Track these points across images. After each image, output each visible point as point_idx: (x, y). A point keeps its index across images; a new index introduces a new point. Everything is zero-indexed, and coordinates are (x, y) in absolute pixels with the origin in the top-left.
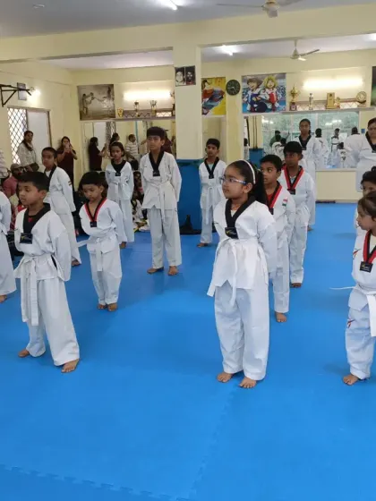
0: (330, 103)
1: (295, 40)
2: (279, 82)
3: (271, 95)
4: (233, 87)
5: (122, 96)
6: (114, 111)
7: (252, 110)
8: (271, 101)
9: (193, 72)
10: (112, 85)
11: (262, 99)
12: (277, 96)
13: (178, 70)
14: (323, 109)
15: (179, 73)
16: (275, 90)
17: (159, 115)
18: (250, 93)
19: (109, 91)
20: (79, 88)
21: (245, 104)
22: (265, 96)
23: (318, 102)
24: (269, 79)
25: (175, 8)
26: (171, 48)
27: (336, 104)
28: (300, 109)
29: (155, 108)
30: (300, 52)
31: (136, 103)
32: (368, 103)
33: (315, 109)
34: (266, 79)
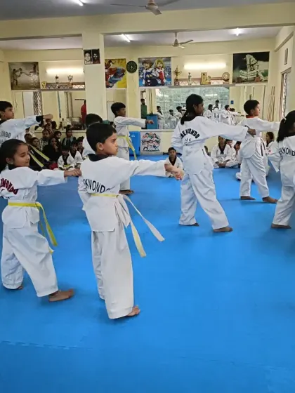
0: (204, 79)
1: (176, 32)
2: (166, 64)
3: (160, 73)
4: (132, 67)
5: (46, 72)
6: (39, 83)
7: (146, 85)
8: (160, 78)
9: (98, 54)
10: (37, 63)
11: (154, 76)
12: (165, 74)
13: (86, 52)
14: (199, 84)
15: (87, 54)
16: (163, 69)
17: (75, 87)
18: (144, 71)
19: (34, 68)
20: (10, 64)
21: (141, 80)
22: (156, 74)
23: (194, 79)
24: (158, 62)
25: (81, 5)
26: (80, 35)
27: (208, 81)
28: (182, 84)
29: (71, 82)
30: (179, 42)
31: (57, 78)
32: (231, 81)
33: (193, 84)
34: (156, 61)
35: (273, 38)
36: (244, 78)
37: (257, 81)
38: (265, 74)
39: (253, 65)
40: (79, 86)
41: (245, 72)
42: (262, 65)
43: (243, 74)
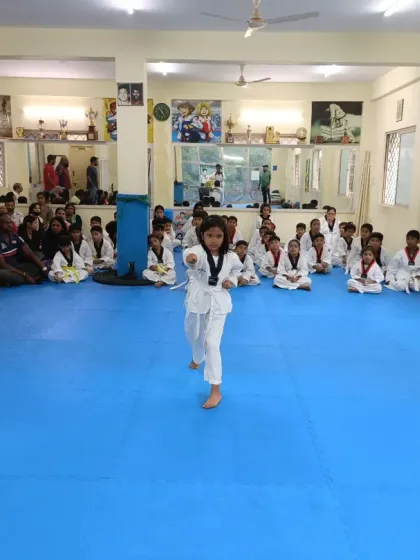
0: (269, 137)
1: (242, 64)
2: (214, 110)
3: (205, 124)
5: (21, 112)
6: (11, 129)
7: (183, 140)
8: (205, 130)
9: (141, 91)
10: (8, 98)
11: (195, 128)
12: (212, 125)
13: (121, 86)
14: (262, 143)
15: (123, 90)
16: (209, 118)
17: (71, 138)
18: (181, 120)
19: (4, 104)
21: (175, 132)
22: (198, 124)
23: (256, 136)
24: (203, 106)
25: (131, 12)
26: (113, 59)
27: (275, 139)
28: (237, 141)
29: (65, 129)
30: (246, 79)
31: (41, 122)
32: (308, 140)
33: (253, 143)
34: (199, 105)
35: (369, 83)
36: (327, 137)
37: (345, 143)
38: (357, 133)
39: (339, 119)
40: (76, 136)
41: (328, 129)
42: (352, 121)
43: (326, 132)
